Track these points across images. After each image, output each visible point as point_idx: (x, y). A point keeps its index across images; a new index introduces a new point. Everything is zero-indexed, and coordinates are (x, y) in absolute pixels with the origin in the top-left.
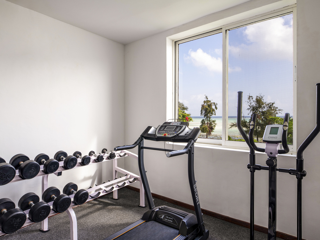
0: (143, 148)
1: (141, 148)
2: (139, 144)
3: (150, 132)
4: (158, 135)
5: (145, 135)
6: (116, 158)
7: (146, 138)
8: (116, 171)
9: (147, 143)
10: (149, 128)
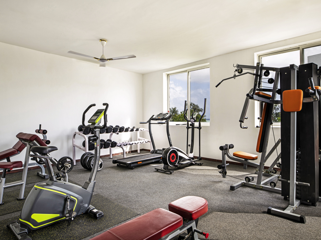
0: (151, 124)
1: (150, 124)
2: (149, 121)
3: (154, 117)
4: (156, 118)
5: (152, 119)
6: (139, 131)
7: (152, 120)
8: (139, 139)
9: (152, 121)
10: (153, 116)
